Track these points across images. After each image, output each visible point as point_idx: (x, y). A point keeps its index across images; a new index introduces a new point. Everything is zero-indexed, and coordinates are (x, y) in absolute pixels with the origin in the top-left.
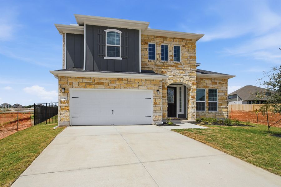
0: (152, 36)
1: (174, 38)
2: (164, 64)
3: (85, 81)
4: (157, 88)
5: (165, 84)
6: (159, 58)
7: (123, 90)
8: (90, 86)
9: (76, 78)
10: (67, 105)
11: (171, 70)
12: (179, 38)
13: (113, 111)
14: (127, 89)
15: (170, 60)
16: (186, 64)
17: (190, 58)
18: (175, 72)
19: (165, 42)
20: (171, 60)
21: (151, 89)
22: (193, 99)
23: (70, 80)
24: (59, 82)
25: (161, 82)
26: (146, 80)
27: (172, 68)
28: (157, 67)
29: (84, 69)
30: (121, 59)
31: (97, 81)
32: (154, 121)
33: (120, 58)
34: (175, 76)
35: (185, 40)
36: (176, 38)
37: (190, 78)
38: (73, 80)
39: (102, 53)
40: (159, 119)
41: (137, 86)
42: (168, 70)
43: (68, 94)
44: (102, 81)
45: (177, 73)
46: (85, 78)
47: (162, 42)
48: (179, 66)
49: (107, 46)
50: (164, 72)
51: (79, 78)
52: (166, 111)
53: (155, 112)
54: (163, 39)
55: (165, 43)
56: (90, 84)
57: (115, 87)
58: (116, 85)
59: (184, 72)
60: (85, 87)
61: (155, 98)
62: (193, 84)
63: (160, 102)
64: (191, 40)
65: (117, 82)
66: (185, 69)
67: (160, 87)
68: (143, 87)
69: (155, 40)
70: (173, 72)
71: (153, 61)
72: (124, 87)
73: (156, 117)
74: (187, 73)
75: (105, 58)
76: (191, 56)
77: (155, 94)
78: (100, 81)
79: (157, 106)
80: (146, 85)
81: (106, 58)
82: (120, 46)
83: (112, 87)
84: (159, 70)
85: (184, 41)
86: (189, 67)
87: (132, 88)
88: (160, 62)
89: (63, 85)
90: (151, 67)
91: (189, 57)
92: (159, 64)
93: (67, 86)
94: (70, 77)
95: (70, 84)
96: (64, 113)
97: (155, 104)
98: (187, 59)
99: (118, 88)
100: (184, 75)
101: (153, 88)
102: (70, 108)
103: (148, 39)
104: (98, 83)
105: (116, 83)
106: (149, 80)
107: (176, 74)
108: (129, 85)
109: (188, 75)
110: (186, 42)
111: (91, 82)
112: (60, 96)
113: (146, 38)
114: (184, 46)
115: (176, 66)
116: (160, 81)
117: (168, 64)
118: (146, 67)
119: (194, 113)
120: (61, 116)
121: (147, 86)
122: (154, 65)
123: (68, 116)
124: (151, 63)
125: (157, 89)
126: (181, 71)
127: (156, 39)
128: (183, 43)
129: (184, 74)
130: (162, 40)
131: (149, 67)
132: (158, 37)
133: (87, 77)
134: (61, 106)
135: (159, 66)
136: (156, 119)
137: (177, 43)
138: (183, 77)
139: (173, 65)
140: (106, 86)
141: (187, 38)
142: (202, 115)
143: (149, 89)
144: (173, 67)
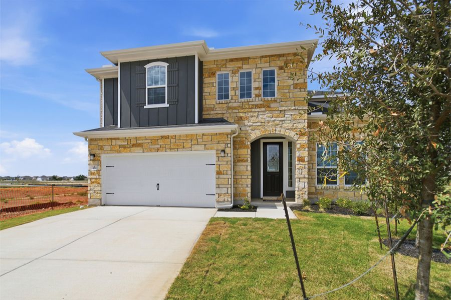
0: (223, 60)
1: (262, 57)
2: (245, 104)
3: (119, 143)
4: (221, 147)
5: (246, 138)
6: (235, 95)
7: (169, 153)
8: (125, 150)
9: (107, 139)
10: (97, 177)
11: (256, 114)
12: (272, 56)
13: (158, 185)
14: (175, 151)
15: (254, 96)
16: (286, 100)
17: (295, 88)
18: (265, 116)
19: (244, 67)
20: (258, 96)
21: (211, 149)
22: (302, 163)
23: (101, 143)
24: (89, 147)
25: (229, 136)
26: (203, 135)
27: (258, 110)
28: (230, 111)
29: (119, 126)
30: (168, 106)
31: (133, 142)
32: (218, 202)
33: (166, 105)
34: (263, 124)
35: (283, 57)
36: (266, 56)
37: (295, 125)
38: (104, 143)
39: (141, 99)
40: (226, 199)
41: (189, 146)
42: (251, 114)
43: (99, 162)
44: (139, 142)
45: (269, 117)
46: (118, 139)
47: (240, 68)
48: (272, 105)
49: (148, 89)
50: (243, 119)
51: (111, 139)
52: (247, 186)
53: (218, 186)
54: (241, 62)
55: (246, 69)
56: (124, 147)
57: (158, 150)
58: (159, 146)
59: (282, 115)
60: (119, 152)
61: (219, 163)
62: (302, 134)
63: (227, 171)
64: (295, 54)
65: (161, 142)
66: (284, 108)
67: (227, 144)
68: (199, 147)
69: (228, 66)
70: (261, 116)
71: (223, 102)
72: (171, 149)
73: (219, 195)
74: (289, 116)
75: (145, 107)
76: (296, 84)
77: (219, 157)
78: (138, 142)
79: (221, 176)
80: (204, 143)
81: (147, 106)
82: (166, 86)
83: (153, 150)
84: (235, 115)
85: (281, 58)
86: (293, 105)
87: (181, 149)
88: (237, 101)
89: (94, 151)
90: (220, 112)
91: (292, 87)
92: (235, 105)
93: (97, 152)
94: (101, 139)
95: (101, 148)
96: (94, 188)
97: (219, 173)
98: (287, 91)
99: (162, 151)
100: (282, 121)
101: (216, 147)
102: (102, 181)
103: (215, 66)
104: (136, 144)
105: (159, 144)
106: (208, 135)
107: (267, 119)
108: (177, 144)
109: (290, 118)
110: (287, 59)
111: (126, 143)
112: (89, 165)
113: (212, 66)
114: (281, 68)
115: (267, 106)
116: (227, 135)
117: (250, 103)
118: (212, 112)
119: (303, 188)
120: (91, 192)
121: (205, 145)
122: (225, 109)
123: (99, 192)
124: (221, 105)
125: (223, 149)
126: (277, 113)
127: (230, 65)
128: (280, 63)
129: (283, 119)
130: (239, 64)
131: (217, 112)
132: (232, 60)
133: (121, 137)
134: (91, 179)
135: (235, 108)
136: (221, 199)
137: (267, 65)
138: (281, 123)
139: (261, 104)
140: (146, 149)
141: (287, 53)
142: (328, 192)
143: (208, 149)
144: (260, 108)
